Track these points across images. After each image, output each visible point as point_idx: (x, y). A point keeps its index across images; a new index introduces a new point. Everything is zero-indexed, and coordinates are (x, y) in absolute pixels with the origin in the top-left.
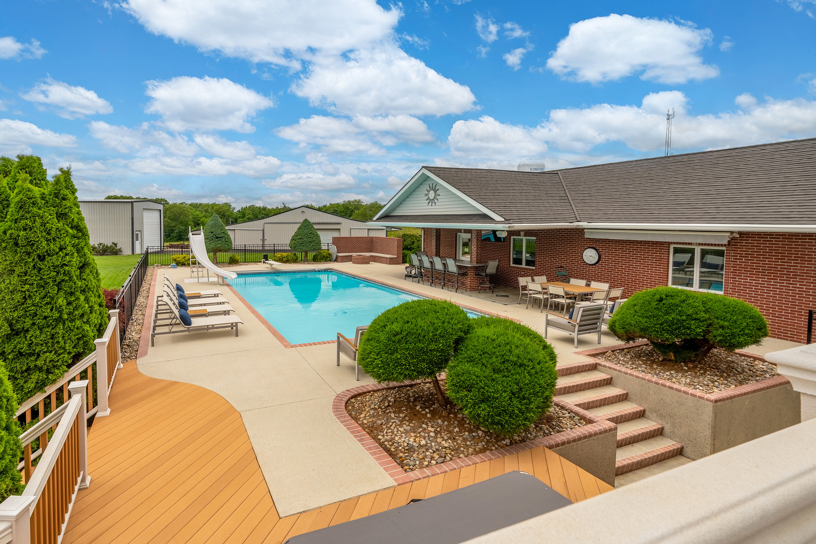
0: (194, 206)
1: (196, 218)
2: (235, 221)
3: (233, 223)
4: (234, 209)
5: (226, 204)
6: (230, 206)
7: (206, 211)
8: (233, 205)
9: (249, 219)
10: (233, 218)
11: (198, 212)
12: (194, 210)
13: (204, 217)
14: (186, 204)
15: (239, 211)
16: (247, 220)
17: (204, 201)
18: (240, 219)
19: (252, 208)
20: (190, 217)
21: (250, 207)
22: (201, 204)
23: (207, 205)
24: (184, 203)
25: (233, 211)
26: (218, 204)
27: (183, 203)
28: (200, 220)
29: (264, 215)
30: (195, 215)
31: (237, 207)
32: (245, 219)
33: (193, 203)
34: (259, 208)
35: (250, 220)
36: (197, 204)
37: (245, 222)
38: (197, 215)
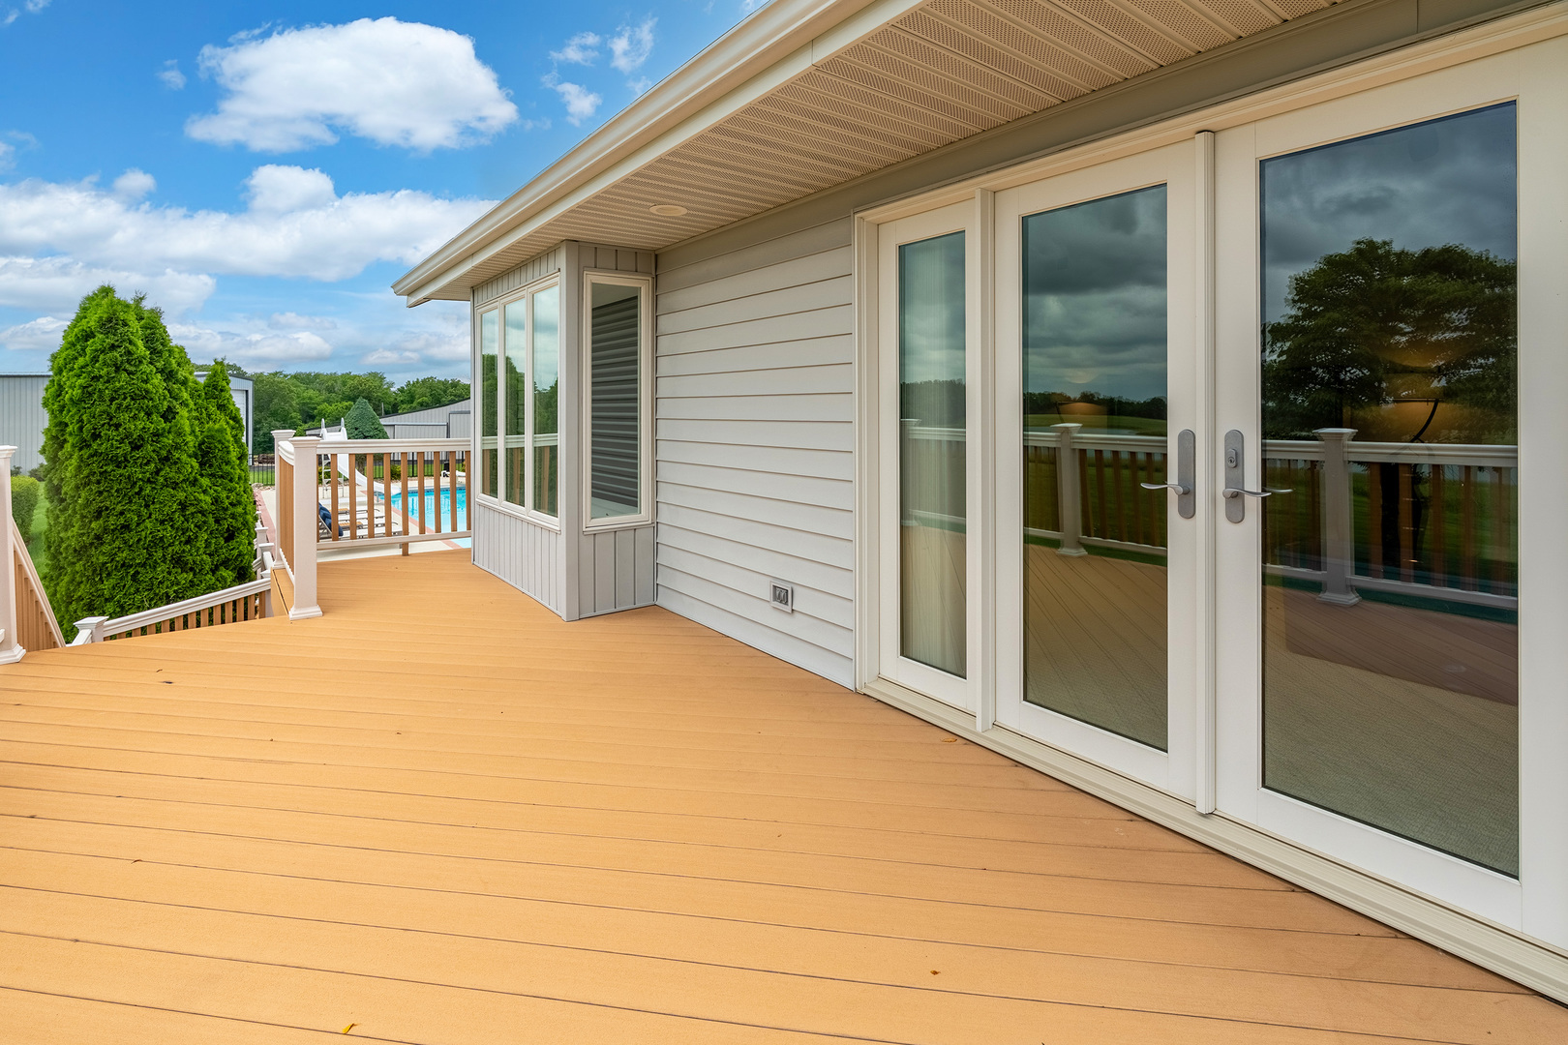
0: (302, 379)
1: (308, 403)
2: (393, 410)
3: (387, 414)
4: (392, 384)
5: (374, 375)
6: (382, 379)
7: (330, 390)
8: (389, 378)
9: (422, 405)
10: (389, 403)
11: (311, 393)
12: (303, 387)
13: (324, 402)
14: (285, 376)
15: (401, 390)
16: (419, 407)
17: (325, 369)
18: (404, 406)
19: (428, 383)
20: (294, 403)
21: (424, 381)
22: (317, 376)
23: (333, 377)
24: (281, 373)
25: (388, 388)
26: (355, 376)
27: (276, 373)
28: (315, 408)
29: (455, 396)
30: (304, 399)
31: (398, 381)
32: (414, 405)
33: (300, 374)
34: (445, 383)
35: (425, 406)
36: (310, 374)
37: (414, 410)
38: (310, 398)
